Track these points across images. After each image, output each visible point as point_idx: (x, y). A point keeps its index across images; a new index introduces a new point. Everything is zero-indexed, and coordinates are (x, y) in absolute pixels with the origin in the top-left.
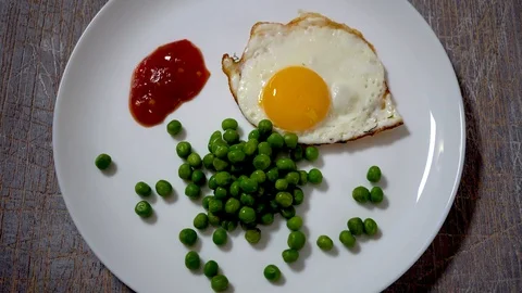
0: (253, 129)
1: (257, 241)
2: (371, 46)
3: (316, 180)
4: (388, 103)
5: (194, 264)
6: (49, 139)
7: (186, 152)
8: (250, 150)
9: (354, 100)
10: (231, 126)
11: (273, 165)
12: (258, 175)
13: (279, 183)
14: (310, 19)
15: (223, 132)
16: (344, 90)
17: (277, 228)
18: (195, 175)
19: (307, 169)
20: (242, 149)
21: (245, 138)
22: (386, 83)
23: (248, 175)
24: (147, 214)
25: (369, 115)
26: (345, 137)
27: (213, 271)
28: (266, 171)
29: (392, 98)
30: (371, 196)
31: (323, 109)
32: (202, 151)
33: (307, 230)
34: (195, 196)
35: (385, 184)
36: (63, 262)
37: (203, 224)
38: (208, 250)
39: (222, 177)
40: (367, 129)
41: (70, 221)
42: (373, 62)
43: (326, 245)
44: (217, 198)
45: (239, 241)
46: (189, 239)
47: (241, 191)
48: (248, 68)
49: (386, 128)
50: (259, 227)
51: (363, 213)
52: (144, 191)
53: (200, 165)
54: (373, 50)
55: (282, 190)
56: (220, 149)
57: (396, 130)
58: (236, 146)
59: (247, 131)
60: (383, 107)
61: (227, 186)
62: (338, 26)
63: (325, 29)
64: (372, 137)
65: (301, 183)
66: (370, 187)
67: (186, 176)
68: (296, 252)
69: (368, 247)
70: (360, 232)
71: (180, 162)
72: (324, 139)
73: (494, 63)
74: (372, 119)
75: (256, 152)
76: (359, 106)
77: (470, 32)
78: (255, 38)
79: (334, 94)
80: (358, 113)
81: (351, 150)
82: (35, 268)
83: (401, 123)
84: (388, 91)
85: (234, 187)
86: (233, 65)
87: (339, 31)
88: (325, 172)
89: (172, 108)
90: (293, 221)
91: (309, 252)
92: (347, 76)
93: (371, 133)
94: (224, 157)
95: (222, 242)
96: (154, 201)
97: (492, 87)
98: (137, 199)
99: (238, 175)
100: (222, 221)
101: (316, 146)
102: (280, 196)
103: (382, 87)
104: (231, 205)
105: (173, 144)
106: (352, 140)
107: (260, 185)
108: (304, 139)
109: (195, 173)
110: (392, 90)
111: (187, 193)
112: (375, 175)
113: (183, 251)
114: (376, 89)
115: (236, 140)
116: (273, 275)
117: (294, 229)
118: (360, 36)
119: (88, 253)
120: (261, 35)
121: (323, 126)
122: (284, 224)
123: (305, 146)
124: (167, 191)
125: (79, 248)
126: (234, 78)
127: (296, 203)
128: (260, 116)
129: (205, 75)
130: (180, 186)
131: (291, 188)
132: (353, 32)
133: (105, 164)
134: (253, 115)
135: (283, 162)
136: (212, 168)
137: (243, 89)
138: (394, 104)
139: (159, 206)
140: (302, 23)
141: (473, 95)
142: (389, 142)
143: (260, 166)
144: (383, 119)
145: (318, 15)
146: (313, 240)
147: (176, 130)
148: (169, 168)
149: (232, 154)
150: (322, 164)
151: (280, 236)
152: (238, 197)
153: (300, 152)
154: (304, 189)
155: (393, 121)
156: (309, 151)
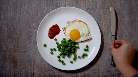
1: (69, 57)
2: (87, 25)
3: (78, 48)
5: (60, 61)
7: (58, 44)
9: (84, 34)
10: (65, 39)
13: (72, 49)
15: (63, 40)
18: (59, 47)
19: (76, 46)
21: (67, 41)
22: (89, 31)
23: (68, 48)
24: (52, 53)
25: (86, 37)
26: (82, 41)
27: (63, 62)
28: (70, 47)
29: (90, 34)
30: (86, 50)
31: (79, 36)
32: (60, 43)
33: (77, 55)
34: (59, 50)
35: (89, 48)
36: (40, 61)
37: (61, 55)
38: (62, 59)
40: (86, 39)
41: (40, 55)
42: (87, 28)
43: (80, 58)
44: (62, 51)
45: (66, 57)
46: (59, 57)
48: (67, 29)
49: (89, 39)
50: (69, 55)
51: (85, 53)
52: (51, 50)
53: (60, 45)
55: (73, 50)
59: (67, 40)
60: (89, 35)
61: (64, 49)
62: (81, 21)
63: (79, 22)
64: (86, 41)
65: (76, 48)
66: (86, 48)
68: (75, 59)
69: (86, 58)
70: (85, 55)
71: (57, 45)
72: (79, 41)
73: (107, 27)
75: (69, 44)
76: (85, 35)
77: (103, 21)
78: (68, 24)
79: (81, 34)
80: (84, 37)
81: (83, 43)
82: (35, 62)
84: (89, 33)
85: (65, 49)
86: (64, 29)
89: (55, 36)
90: (75, 54)
91: (77, 59)
92: (83, 31)
94: (64, 45)
95: (64, 57)
97: (106, 31)
99: (66, 47)
100: (64, 54)
102: (72, 51)
103: (88, 32)
104: (65, 52)
105: (55, 42)
106: (83, 41)
107: (69, 49)
108: (76, 41)
111: (58, 50)
112: (87, 47)
113: (58, 59)
114: (87, 33)
115: (66, 42)
116: (72, 62)
117: (75, 55)
118: (85, 23)
119: (43, 59)
121: (79, 39)
122: (73, 54)
124: (55, 50)
126: (65, 31)
127: (75, 51)
128: (69, 38)
129: (60, 30)
130: (57, 49)
132: (84, 22)
133: (45, 46)
135: (73, 45)
136: (62, 46)
137: (66, 33)
139: (54, 52)
140: (75, 21)
141: (103, 32)
142: (89, 41)
144: (88, 38)
145: (78, 20)
146: (78, 57)
147: (56, 40)
148: (55, 46)
149: (65, 44)
150: (79, 45)
151: (73, 56)
152: (66, 51)
153: (75, 43)
154: (76, 49)
155: (90, 38)
156: (77, 43)
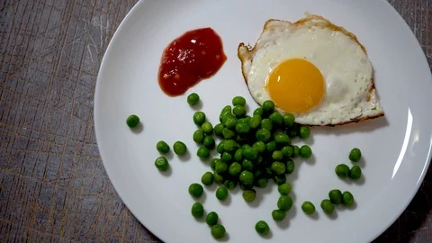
0: (257, 107)
1: (252, 200)
2: (362, 48)
3: (306, 155)
4: (373, 97)
5: (198, 213)
6: (91, 98)
7: (201, 121)
8: (254, 124)
9: (344, 91)
10: (240, 102)
11: (272, 139)
12: (259, 145)
13: (276, 154)
14: (314, 21)
15: (233, 107)
16: (337, 83)
17: (270, 191)
18: (207, 140)
19: (300, 145)
20: (247, 122)
21: (250, 114)
22: (373, 80)
23: (251, 145)
24: (164, 168)
25: (356, 105)
26: (334, 122)
27: (213, 221)
28: (266, 143)
29: (376, 93)
30: (351, 173)
31: (318, 96)
32: (214, 120)
33: (295, 197)
34: (205, 157)
35: (364, 164)
36: (93, 200)
37: (209, 181)
38: (211, 203)
39: (229, 144)
40: (353, 116)
41: (101, 167)
42: (364, 61)
43: (309, 210)
44: (222, 160)
45: (237, 198)
46: (196, 192)
47: (244, 157)
48: (258, 56)
49: (369, 118)
50: (254, 188)
51: (343, 186)
52: (163, 149)
53: (211, 132)
54: (365, 52)
55: (278, 160)
56: (229, 121)
57: (377, 120)
58: (243, 120)
59: (252, 108)
60: (368, 99)
61: (232, 152)
62: (337, 29)
63: (326, 30)
64: (357, 124)
65: (293, 156)
66: (350, 166)
67: (199, 140)
68: (284, 212)
69: (344, 215)
70: (338, 202)
71: (195, 128)
72: (317, 122)
74: (358, 109)
75: (259, 127)
76: (348, 97)
78: (267, 32)
79: (328, 85)
80: (347, 102)
81: (338, 134)
82: (70, 202)
83: (382, 115)
84: (373, 87)
85: (238, 153)
86: (247, 53)
87: (337, 33)
88: (314, 149)
89: (193, 82)
90: (284, 187)
91: (294, 214)
92: (340, 71)
93: (356, 120)
94: (233, 128)
95: (223, 198)
96: (171, 157)
98: (157, 155)
99: (242, 143)
100: (225, 180)
101: (309, 126)
102: (275, 165)
103: (369, 83)
104: (234, 168)
105: (191, 113)
106: (340, 124)
107: (260, 154)
108: (299, 120)
109: (206, 138)
110: (377, 86)
111: (199, 154)
112: (356, 156)
113: (191, 202)
114: (364, 84)
115: (242, 115)
116: (263, 230)
117: (284, 193)
118: (355, 39)
119: (114, 195)
120: (272, 30)
121: (316, 110)
122: (276, 188)
123: (299, 126)
124: (182, 151)
125: (107, 189)
126: (247, 63)
127: (288, 172)
128: (265, 97)
129: (222, 59)
130: (193, 148)
131: (285, 159)
132: (349, 35)
133: (134, 123)
134: (259, 95)
135: (281, 137)
136: (221, 136)
137: (253, 73)
138: (378, 97)
139: (175, 162)
140: (307, 23)
143: (262, 138)
144: (367, 110)
145: (321, 18)
146: (298, 204)
147: (195, 101)
148: (186, 133)
149: (239, 126)
150: (312, 142)
151: (272, 199)
152: (240, 162)
153: (295, 130)
154: (295, 161)
155: (376, 113)
156: (302, 130)
